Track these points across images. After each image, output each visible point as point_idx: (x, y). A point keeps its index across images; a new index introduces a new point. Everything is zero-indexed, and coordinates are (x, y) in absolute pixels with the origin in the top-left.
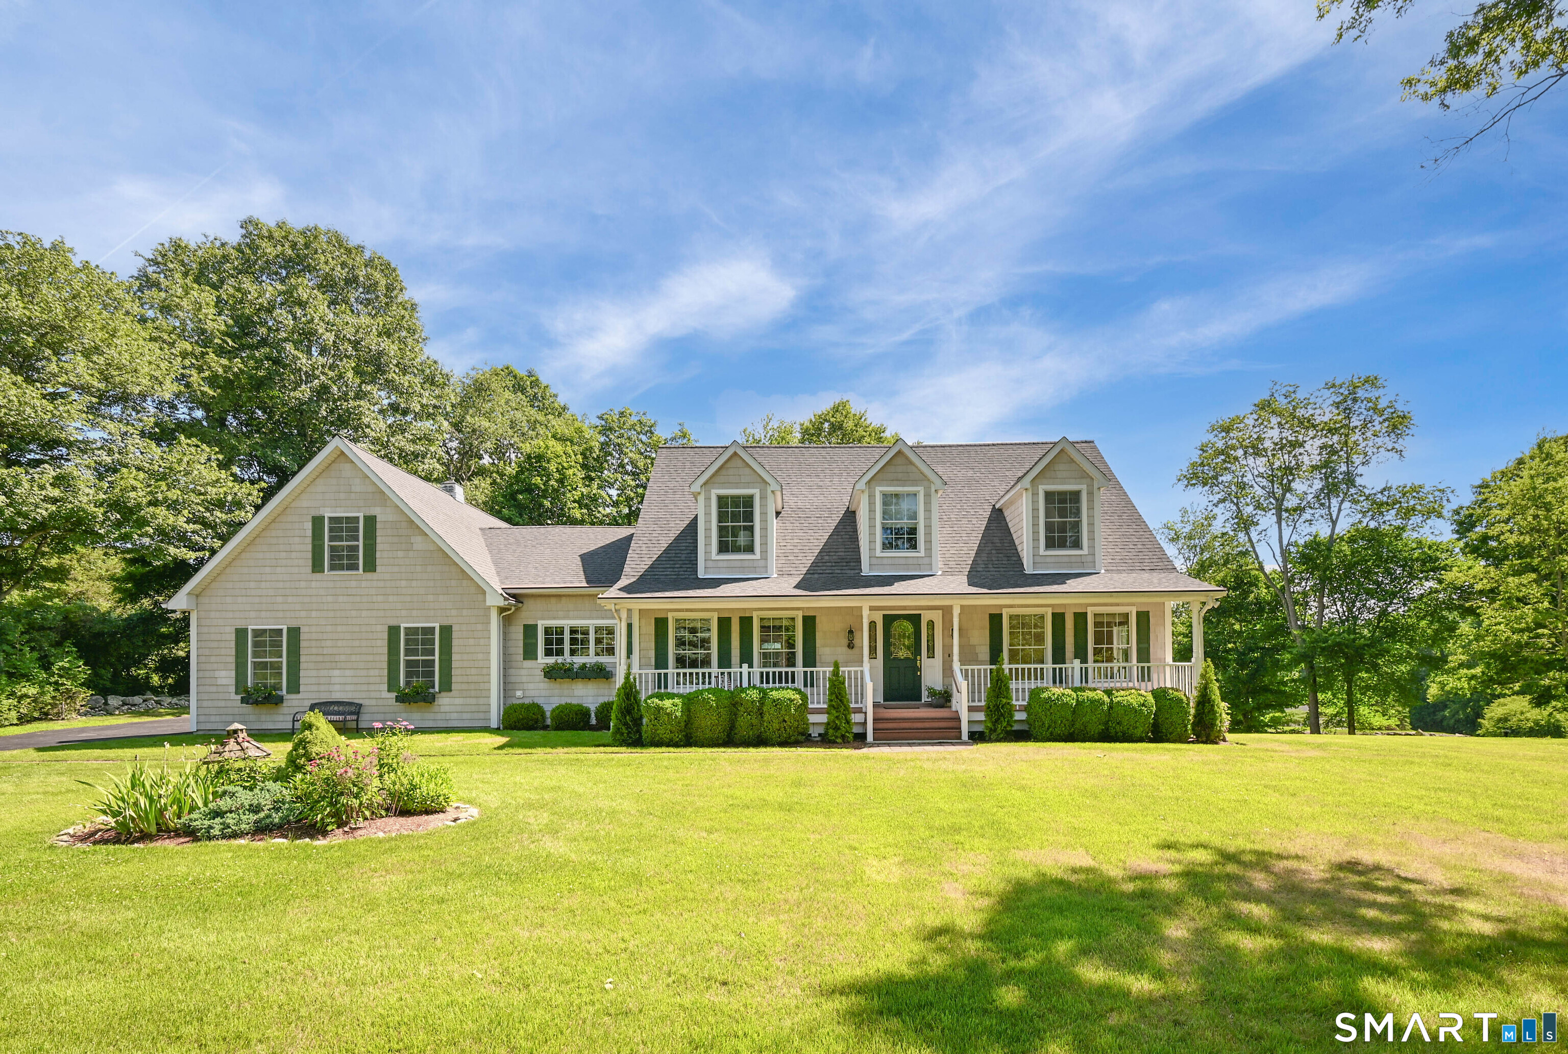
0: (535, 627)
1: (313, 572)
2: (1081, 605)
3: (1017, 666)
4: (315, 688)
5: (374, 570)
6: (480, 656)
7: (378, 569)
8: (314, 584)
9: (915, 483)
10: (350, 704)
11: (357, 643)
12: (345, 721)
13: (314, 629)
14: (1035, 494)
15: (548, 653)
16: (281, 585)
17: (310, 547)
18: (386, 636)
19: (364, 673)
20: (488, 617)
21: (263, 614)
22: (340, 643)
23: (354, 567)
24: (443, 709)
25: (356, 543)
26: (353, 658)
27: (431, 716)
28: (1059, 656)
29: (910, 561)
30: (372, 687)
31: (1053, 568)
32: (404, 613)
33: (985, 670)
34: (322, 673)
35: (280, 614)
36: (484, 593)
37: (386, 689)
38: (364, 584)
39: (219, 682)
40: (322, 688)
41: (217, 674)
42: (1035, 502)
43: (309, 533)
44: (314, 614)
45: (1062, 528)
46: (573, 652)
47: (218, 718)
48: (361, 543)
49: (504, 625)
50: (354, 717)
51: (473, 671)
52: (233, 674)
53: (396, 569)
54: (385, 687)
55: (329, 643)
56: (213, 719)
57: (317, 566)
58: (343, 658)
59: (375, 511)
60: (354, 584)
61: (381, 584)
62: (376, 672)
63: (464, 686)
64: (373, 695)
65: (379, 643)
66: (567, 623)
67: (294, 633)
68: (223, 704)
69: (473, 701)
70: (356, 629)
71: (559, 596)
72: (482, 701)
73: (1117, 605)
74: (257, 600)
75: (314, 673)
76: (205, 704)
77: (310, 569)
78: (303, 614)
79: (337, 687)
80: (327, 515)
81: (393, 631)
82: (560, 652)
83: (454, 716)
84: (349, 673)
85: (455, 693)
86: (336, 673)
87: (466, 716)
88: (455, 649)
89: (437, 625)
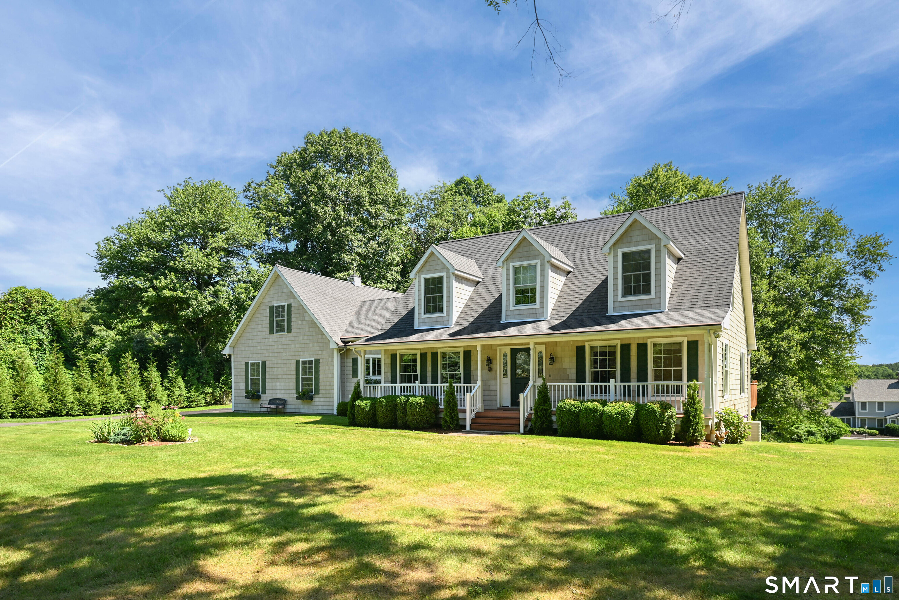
0: (357, 359)
1: (270, 334)
2: (643, 338)
3: (596, 384)
4: (271, 392)
5: (290, 332)
6: (330, 376)
7: (292, 331)
8: (270, 340)
9: (534, 258)
10: (282, 400)
11: (285, 369)
12: (276, 408)
13: (271, 362)
14: (615, 256)
16: (260, 341)
17: (269, 322)
18: (295, 365)
19: (288, 384)
20: (333, 354)
21: (254, 355)
22: (279, 369)
23: (283, 331)
24: (317, 403)
25: (284, 318)
26: (284, 376)
28: (626, 377)
29: (531, 312)
30: (291, 392)
31: (629, 310)
32: (301, 353)
33: (575, 386)
34: (274, 384)
35: (259, 355)
36: (329, 341)
37: (295, 392)
38: (287, 339)
39: (240, 388)
40: (273, 392)
41: (240, 384)
42: (615, 262)
43: (268, 315)
44: (271, 355)
45: (637, 278)
48: (286, 318)
49: (341, 358)
50: (282, 406)
51: (328, 384)
52: (244, 384)
53: (299, 331)
55: (276, 369)
56: (239, 405)
57: (271, 331)
58: (280, 377)
59: (291, 301)
60: (284, 339)
61: (293, 339)
62: (292, 384)
63: (324, 392)
64: (290, 395)
65: (293, 369)
67: (264, 363)
68: (242, 398)
69: (327, 400)
70: (285, 362)
72: (331, 400)
73: (672, 336)
74: (252, 348)
75: (271, 384)
76: (237, 398)
77: (269, 332)
78: (267, 355)
79: (278, 392)
80: (275, 305)
81: (298, 362)
83: (320, 407)
84: (282, 384)
85: (320, 395)
86: (278, 384)
87: (325, 408)
88: (321, 372)
89: (313, 359)
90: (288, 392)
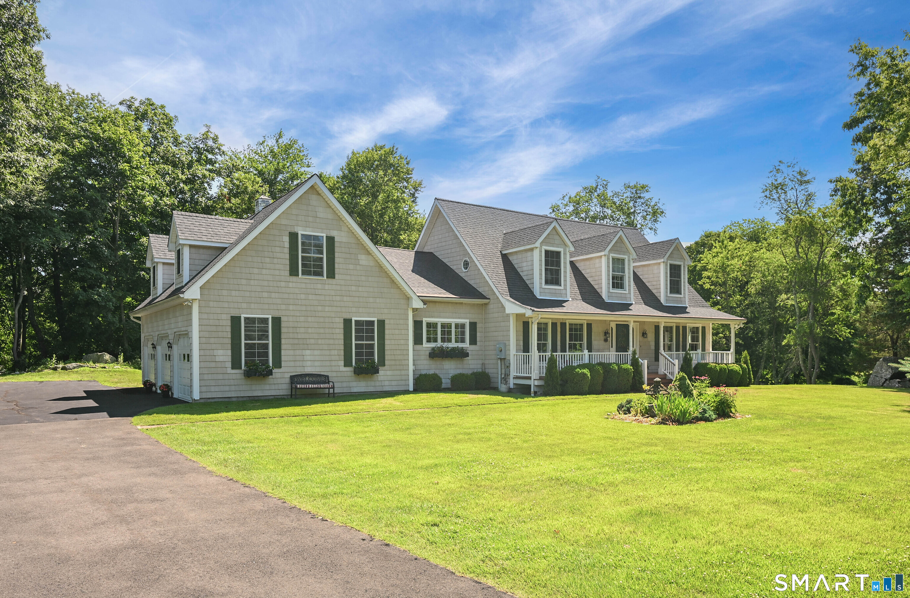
0: (421, 322)
1: (291, 275)
4: (292, 364)
5: (333, 277)
6: (402, 342)
7: (337, 276)
8: (291, 285)
10: (320, 376)
11: (322, 331)
12: (319, 388)
13: (291, 319)
15: (429, 340)
16: (266, 283)
17: (287, 256)
18: (342, 326)
19: (327, 353)
20: (407, 314)
21: (253, 306)
22: (310, 330)
23: (320, 274)
24: (380, 378)
25: (321, 256)
26: (320, 342)
27: (373, 383)
29: (623, 296)
30: (333, 363)
31: (672, 303)
32: (354, 310)
34: (298, 352)
35: (266, 307)
37: (343, 364)
38: (327, 287)
39: (217, 359)
40: (298, 364)
41: (216, 352)
43: (287, 245)
44: (291, 307)
45: (674, 282)
46: (443, 340)
47: (217, 389)
48: (325, 256)
50: (330, 385)
51: (398, 352)
52: (229, 352)
53: (348, 277)
54: (342, 363)
55: (302, 330)
56: (213, 389)
57: (293, 272)
58: (312, 341)
59: (333, 233)
60: (319, 286)
61: (338, 287)
62: (336, 352)
63: (393, 363)
64: (334, 369)
65: (338, 331)
66: (440, 320)
67: (277, 321)
68: (220, 377)
69: (398, 373)
70: (322, 320)
71: (435, 302)
72: (403, 372)
74: (248, 294)
75: (291, 352)
76: (206, 377)
77: (287, 273)
78: (283, 307)
79: (309, 363)
80: (300, 233)
81: (347, 322)
82: (435, 340)
83: (387, 383)
84: (316, 352)
85: (386, 367)
86: (308, 352)
87: (394, 383)
88: (387, 337)
89: (375, 319)
90: (328, 363)
